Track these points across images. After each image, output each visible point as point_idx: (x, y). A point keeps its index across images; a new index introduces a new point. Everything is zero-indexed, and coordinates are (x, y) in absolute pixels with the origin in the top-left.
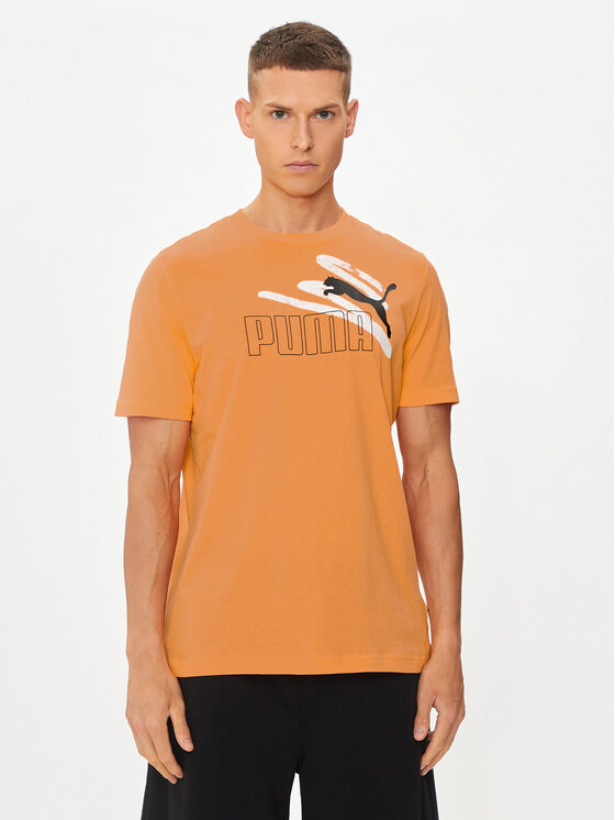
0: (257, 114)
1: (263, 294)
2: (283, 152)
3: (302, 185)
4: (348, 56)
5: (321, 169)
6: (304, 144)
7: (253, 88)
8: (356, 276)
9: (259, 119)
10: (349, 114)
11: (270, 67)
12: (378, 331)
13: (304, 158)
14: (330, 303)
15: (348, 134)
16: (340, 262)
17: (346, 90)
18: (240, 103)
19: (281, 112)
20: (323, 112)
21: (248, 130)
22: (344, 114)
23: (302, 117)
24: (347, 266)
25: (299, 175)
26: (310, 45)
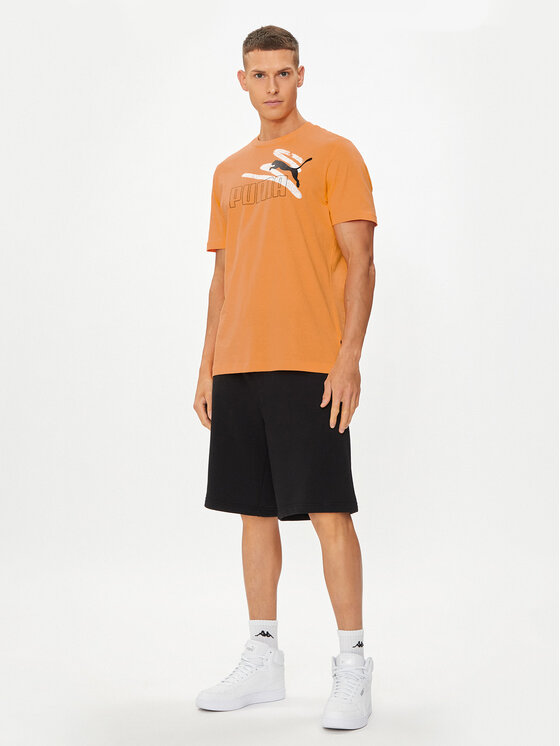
0: (248, 77)
1: (245, 175)
2: (263, 95)
3: (276, 113)
4: (296, 43)
5: (284, 104)
6: (273, 91)
7: (246, 63)
8: (290, 157)
9: (249, 80)
10: (299, 74)
11: (252, 50)
12: (291, 185)
13: (274, 98)
14: (270, 174)
15: (299, 85)
16: (284, 151)
17: (296, 61)
18: (240, 73)
19: (260, 74)
20: (283, 73)
21: (246, 87)
22: (295, 73)
23: (272, 76)
24: (287, 153)
25: (274, 108)
26: (274, 37)
